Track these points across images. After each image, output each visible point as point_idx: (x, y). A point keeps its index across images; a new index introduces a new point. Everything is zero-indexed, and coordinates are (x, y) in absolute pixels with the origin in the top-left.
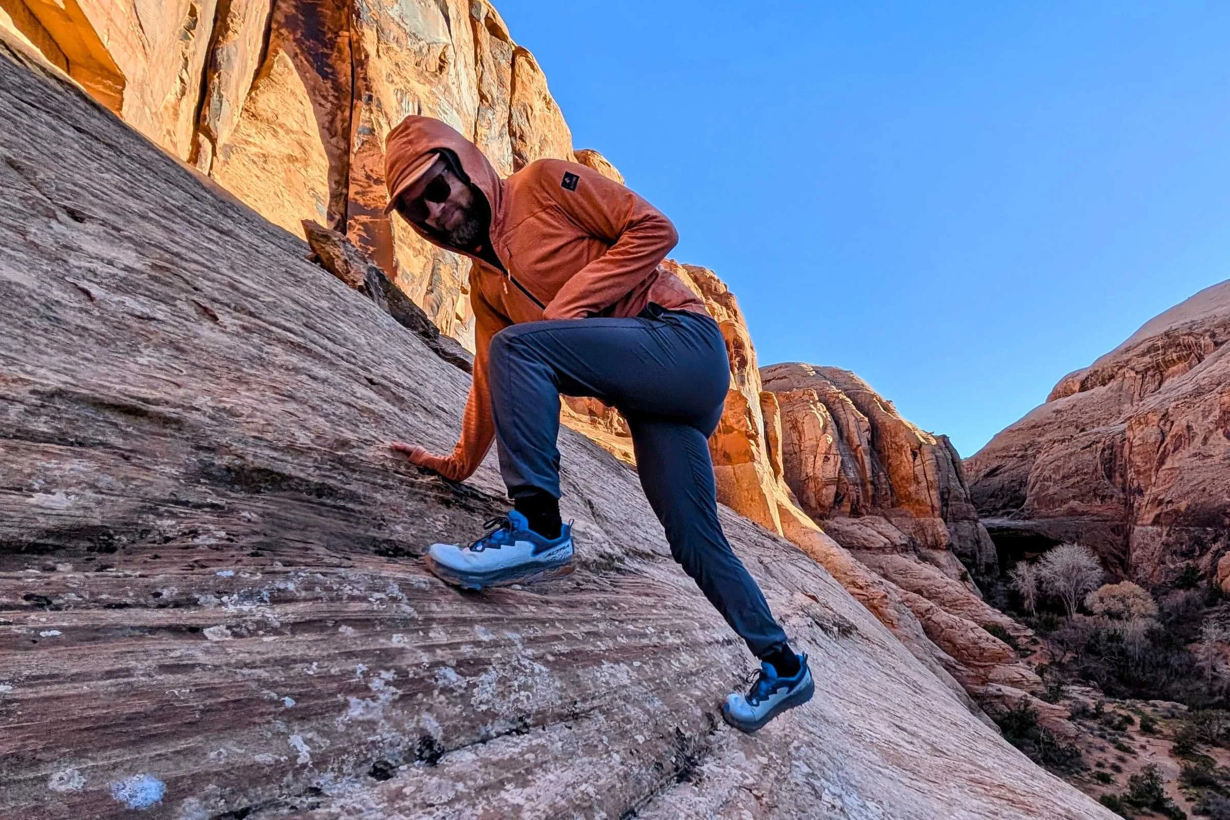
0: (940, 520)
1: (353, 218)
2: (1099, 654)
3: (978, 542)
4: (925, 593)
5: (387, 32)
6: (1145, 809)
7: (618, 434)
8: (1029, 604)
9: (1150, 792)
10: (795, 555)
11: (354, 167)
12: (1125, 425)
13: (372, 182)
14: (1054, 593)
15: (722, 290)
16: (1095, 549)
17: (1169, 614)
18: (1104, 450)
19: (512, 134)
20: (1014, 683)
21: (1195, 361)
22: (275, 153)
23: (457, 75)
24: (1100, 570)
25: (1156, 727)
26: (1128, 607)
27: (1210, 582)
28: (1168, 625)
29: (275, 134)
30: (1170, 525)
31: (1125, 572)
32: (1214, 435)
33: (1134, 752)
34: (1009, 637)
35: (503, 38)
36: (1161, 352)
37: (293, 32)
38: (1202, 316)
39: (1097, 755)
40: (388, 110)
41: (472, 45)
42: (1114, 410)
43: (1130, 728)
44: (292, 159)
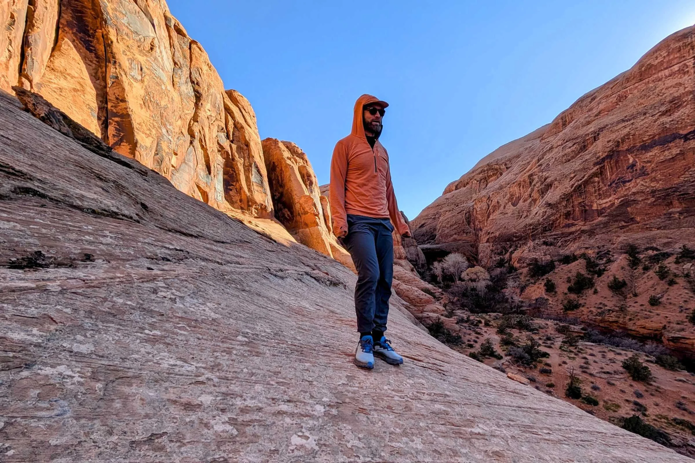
0: (401, 247)
1: (111, 119)
2: (467, 296)
3: (418, 255)
4: (397, 278)
5: (121, 30)
6: (487, 356)
7: (255, 217)
8: (439, 279)
9: (488, 349)
10: (334, 263)
11: (109, 93)
12: (474, 203)
13: (119, 101)
14: (449, 274)
15: (300, 152)
16: (465, 254)
17: (494, 278)
18: (466, 214)
19: (193, 82)
20: (434, 311)
21: (499, 175)
22: (66, 87)
23: (161, 52)
24: (467, 262)
25: (490, 323)
26: (478, 277)
27: (509, 264)
28: (494, 283)
29: (65, 78)
30: (493, 242)
31: (477, 262)
32: (508, 205)
33: (482, 334)
34: (432, 293)
35: (184, 35)
36: (486, 172)
37: (72, 29)
38: (501, 157)
39: (468, 337)
40: (125, 68)
41: (168, 38)
42: (469, 197)
43: (480, 325)
44: (75, 90)
